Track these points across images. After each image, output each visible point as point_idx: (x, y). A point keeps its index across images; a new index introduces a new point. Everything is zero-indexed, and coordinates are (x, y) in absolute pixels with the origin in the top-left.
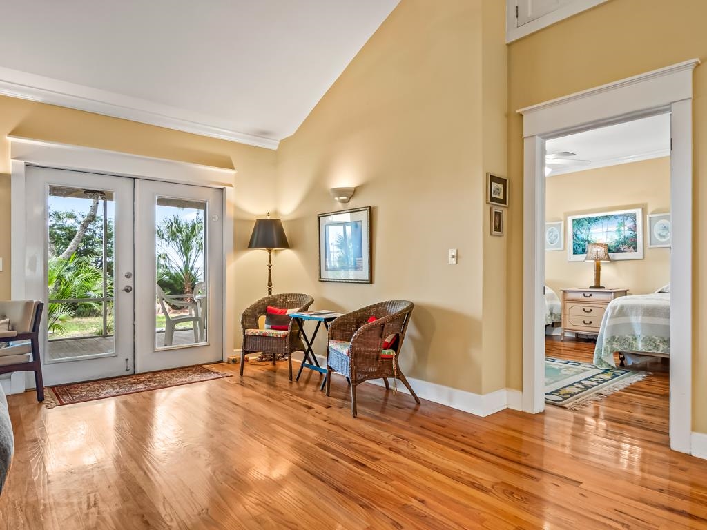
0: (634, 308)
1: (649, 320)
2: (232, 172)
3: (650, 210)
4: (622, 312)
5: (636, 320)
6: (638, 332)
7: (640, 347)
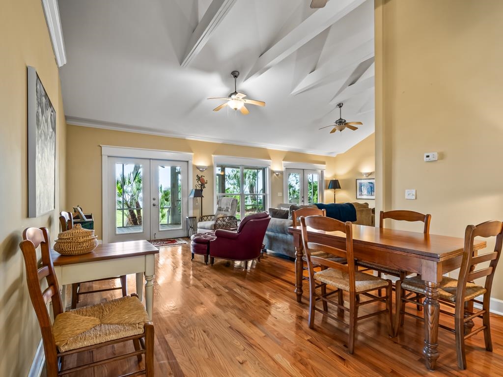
2: (325, 166)
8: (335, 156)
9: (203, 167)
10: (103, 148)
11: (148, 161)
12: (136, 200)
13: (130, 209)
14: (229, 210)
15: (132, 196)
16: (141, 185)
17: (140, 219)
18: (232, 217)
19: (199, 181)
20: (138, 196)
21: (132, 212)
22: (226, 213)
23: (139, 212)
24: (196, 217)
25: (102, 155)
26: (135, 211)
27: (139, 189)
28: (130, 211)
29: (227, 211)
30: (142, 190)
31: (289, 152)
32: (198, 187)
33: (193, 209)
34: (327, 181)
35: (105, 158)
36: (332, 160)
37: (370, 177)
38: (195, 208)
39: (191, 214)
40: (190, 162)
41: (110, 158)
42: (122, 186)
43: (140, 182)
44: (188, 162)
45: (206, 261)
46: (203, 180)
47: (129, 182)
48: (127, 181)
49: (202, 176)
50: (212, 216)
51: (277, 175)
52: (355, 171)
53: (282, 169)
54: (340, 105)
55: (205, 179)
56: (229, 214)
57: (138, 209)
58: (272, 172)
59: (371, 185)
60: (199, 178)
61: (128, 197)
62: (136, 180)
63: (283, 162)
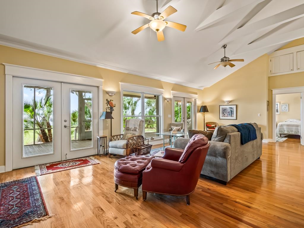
0: (284, 125)
1: (288, 127)
2: (197, 95)
3: (281, 103)
4: (282, 126)
5: (285, 127)
6: (285, 129)
7: (286, 132)
8: (203, 89)
9: (112, 92)
10: (6, 67)
11: (60, 84)
12: (47, 120)
13: (41, 129)
14: (137, 130)
15: (44, 117)
16: (52, 109)
17: (51, 137)
18: (140, 136)
19: (108, 105)
20: (49, 118)
21: (43, 132)
22: (134, 132)
23: (49, 131)
24: (106, 137)
25: (5, 75)
26: (46, 131)
27: (50, 112)
28: (41, 130)
29: (135, 130)
30: (52, 113)
31: (175, 84)
32: (108, 110)
33: (103, 130)
34: (198, 106)
35: (9, 79)
36: (202, 92)
37: (230, 104)
38: (105, 128)
39: (101, 134)
40: (100, 87)
41: (15, 78)
42: (34, 110)
43: (50, 106)
44: (98, 87)
45: (136, 194)
46: (112, 104)
47: (40, 106)
48: (38, 105)
49: (111, 100)
50: (121, 135)
51: (168, 101)
52: (219, 99)
53: (171, 97)
54: (224, 47)
55: (114, 103)
56: (137, 134)
57: (49, 129)
58: (165, 99)
59: (231, 109)
60: (108, 102)
61: (39, 119)
62: (47, 105)
63: (172, 91)
